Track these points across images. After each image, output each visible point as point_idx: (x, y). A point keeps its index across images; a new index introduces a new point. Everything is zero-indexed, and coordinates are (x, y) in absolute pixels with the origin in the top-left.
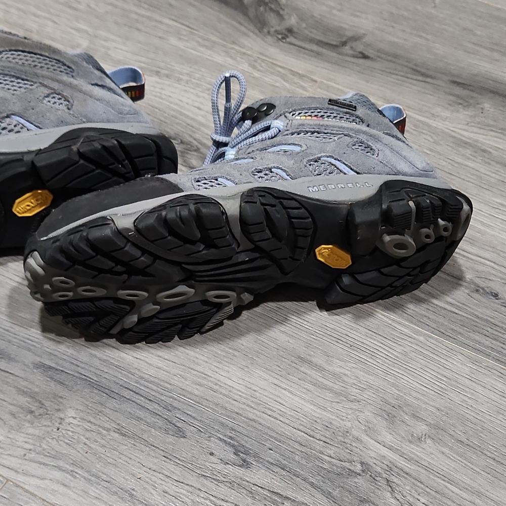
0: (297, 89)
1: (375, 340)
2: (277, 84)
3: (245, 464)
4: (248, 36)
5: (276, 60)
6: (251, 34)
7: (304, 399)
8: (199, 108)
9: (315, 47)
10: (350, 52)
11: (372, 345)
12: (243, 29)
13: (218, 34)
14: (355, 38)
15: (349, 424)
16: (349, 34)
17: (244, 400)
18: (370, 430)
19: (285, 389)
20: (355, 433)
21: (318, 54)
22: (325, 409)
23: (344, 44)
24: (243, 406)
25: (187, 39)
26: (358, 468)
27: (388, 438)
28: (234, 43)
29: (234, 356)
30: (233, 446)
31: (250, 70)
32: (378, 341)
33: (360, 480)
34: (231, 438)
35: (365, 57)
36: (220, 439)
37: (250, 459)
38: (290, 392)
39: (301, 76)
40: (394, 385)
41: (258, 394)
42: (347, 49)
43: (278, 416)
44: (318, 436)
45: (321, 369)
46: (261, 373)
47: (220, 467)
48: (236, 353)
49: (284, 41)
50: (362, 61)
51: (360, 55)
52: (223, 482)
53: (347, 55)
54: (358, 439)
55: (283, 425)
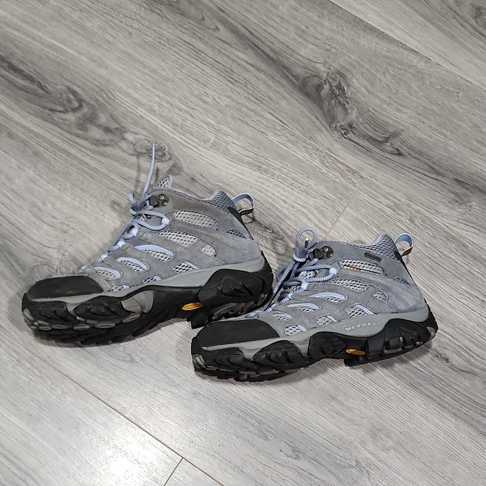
0: (350, 185)
1: (373, 387)
2: (337, 180)
3: (297, 458)
4: (322, 131)
5: (338, 156)
6: (324, 129)
7: (330, 422)
8: (285, 202)
9: (366, 144)
10: (390, 149)
11: (371, 390)
12: (318, 124)
13: (301, 129)
14: (395, 135)
15: (352, 438)
16: (392, 130)
17: (299, 421)
18: (363, 443)
19: (321, 415)
20: (355, 443)
21: (368, 150)
22: (341, 428)
23: (387, 140)
24: (298, 424)
25: (280, 134)
26: (354, 464)
27: (371, 447)
28: (311, 138)
29: (296, 393)
30: (292, 447)
31: (320, 165)
32: (375, 388)
33: (353, 470)
34: (291, 442)
35: (400, 154)
36: (286, 443)
37: (300, 455)
38: (323, 417)
39: (354, 172)
40: (379, 416)
41: (307, 417)
42: (388, 146)
43: (316, 432)
44: (336, 444)
45: (342, 404)
46: (309, 404)
47: (285, 458)
48: (297, 391)
49: (346, 136)
50: (396, 158)
51: (397, 152)
52: (286, 466)
53: (387, 152)
54: (356, 447)
55: (319, 437)
